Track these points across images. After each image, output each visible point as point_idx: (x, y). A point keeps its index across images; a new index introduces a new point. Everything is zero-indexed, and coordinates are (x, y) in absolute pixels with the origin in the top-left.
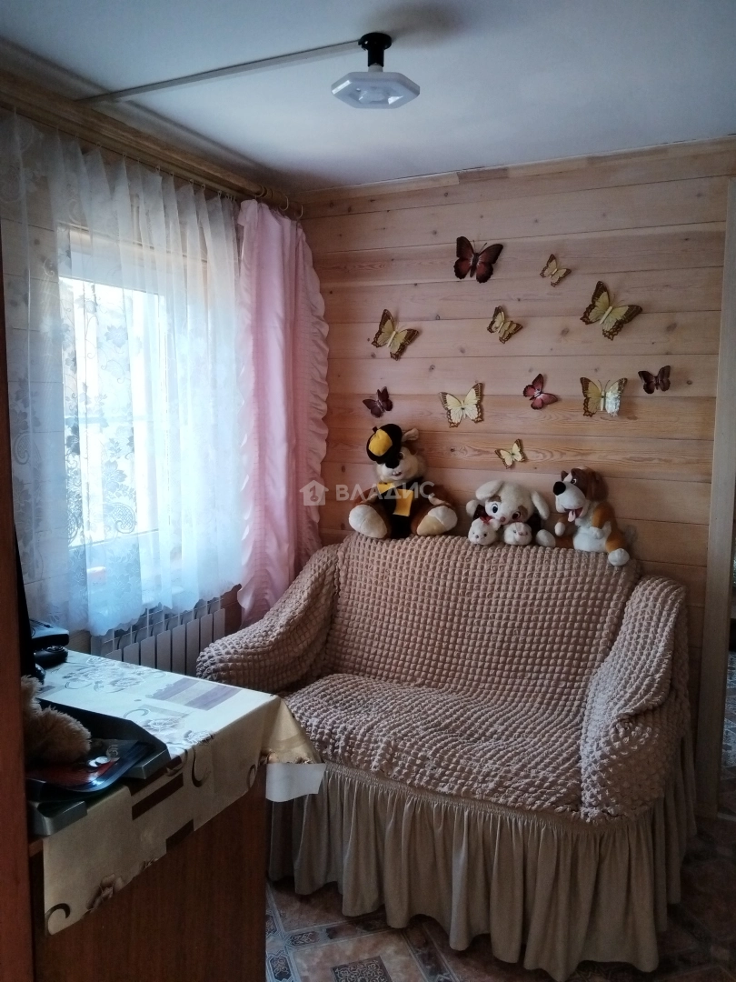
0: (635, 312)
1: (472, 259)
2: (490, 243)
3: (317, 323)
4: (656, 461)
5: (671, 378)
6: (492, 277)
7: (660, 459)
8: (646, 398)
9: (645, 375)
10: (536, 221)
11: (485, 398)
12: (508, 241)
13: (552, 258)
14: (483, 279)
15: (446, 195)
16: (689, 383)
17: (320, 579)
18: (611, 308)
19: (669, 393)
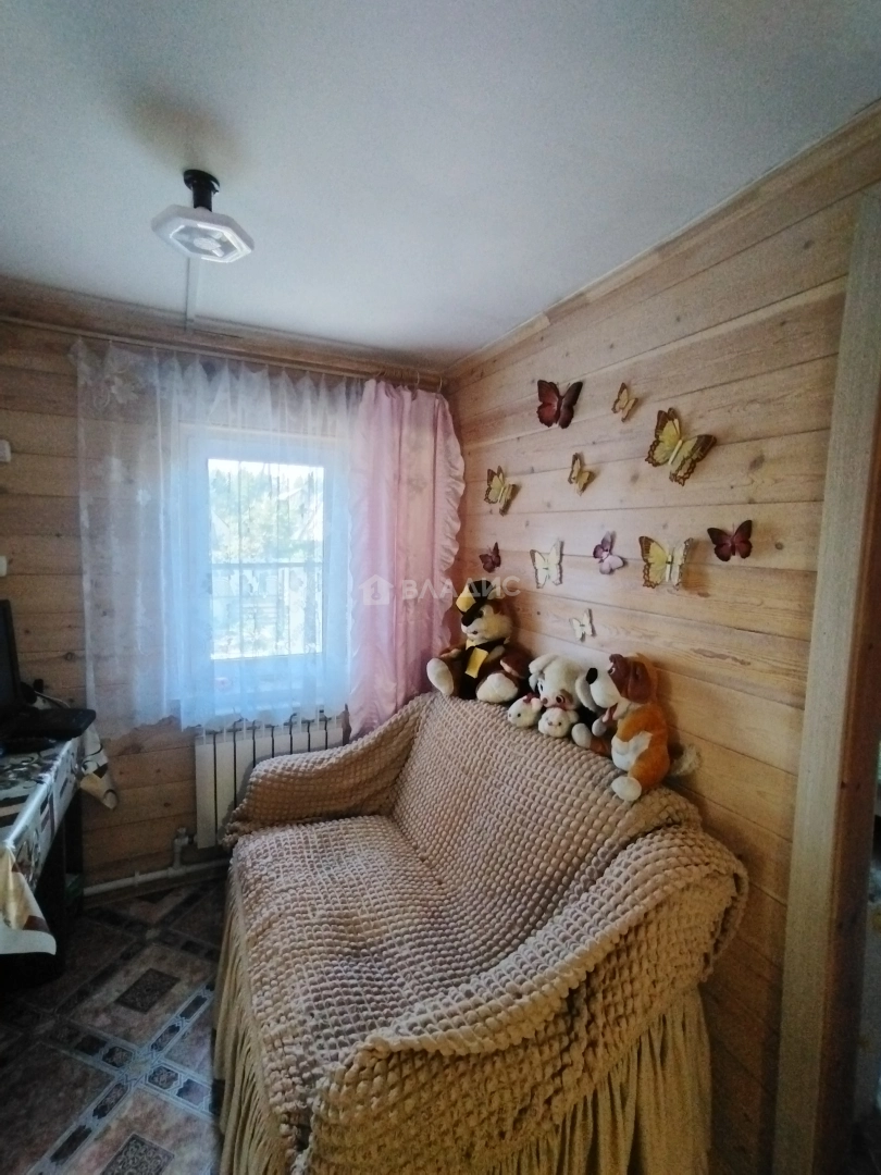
0: (707, 444)
1: (556, 404)
2: (572, 382)
3: (454, 483)
4: (729, 660)
5: (753, 539)
6: (573, 421)
7: (735, 659)
8: (720, 566)
9: (716, 535)
10: (612, 346)
11: (564, 558)
12: (589, 376)
13: (624, 387)
14: (565, 424)
15: (542, 339)
16: (779, 547)
17: (401, 723)
18: (680, 442)
19: (750, 561)
